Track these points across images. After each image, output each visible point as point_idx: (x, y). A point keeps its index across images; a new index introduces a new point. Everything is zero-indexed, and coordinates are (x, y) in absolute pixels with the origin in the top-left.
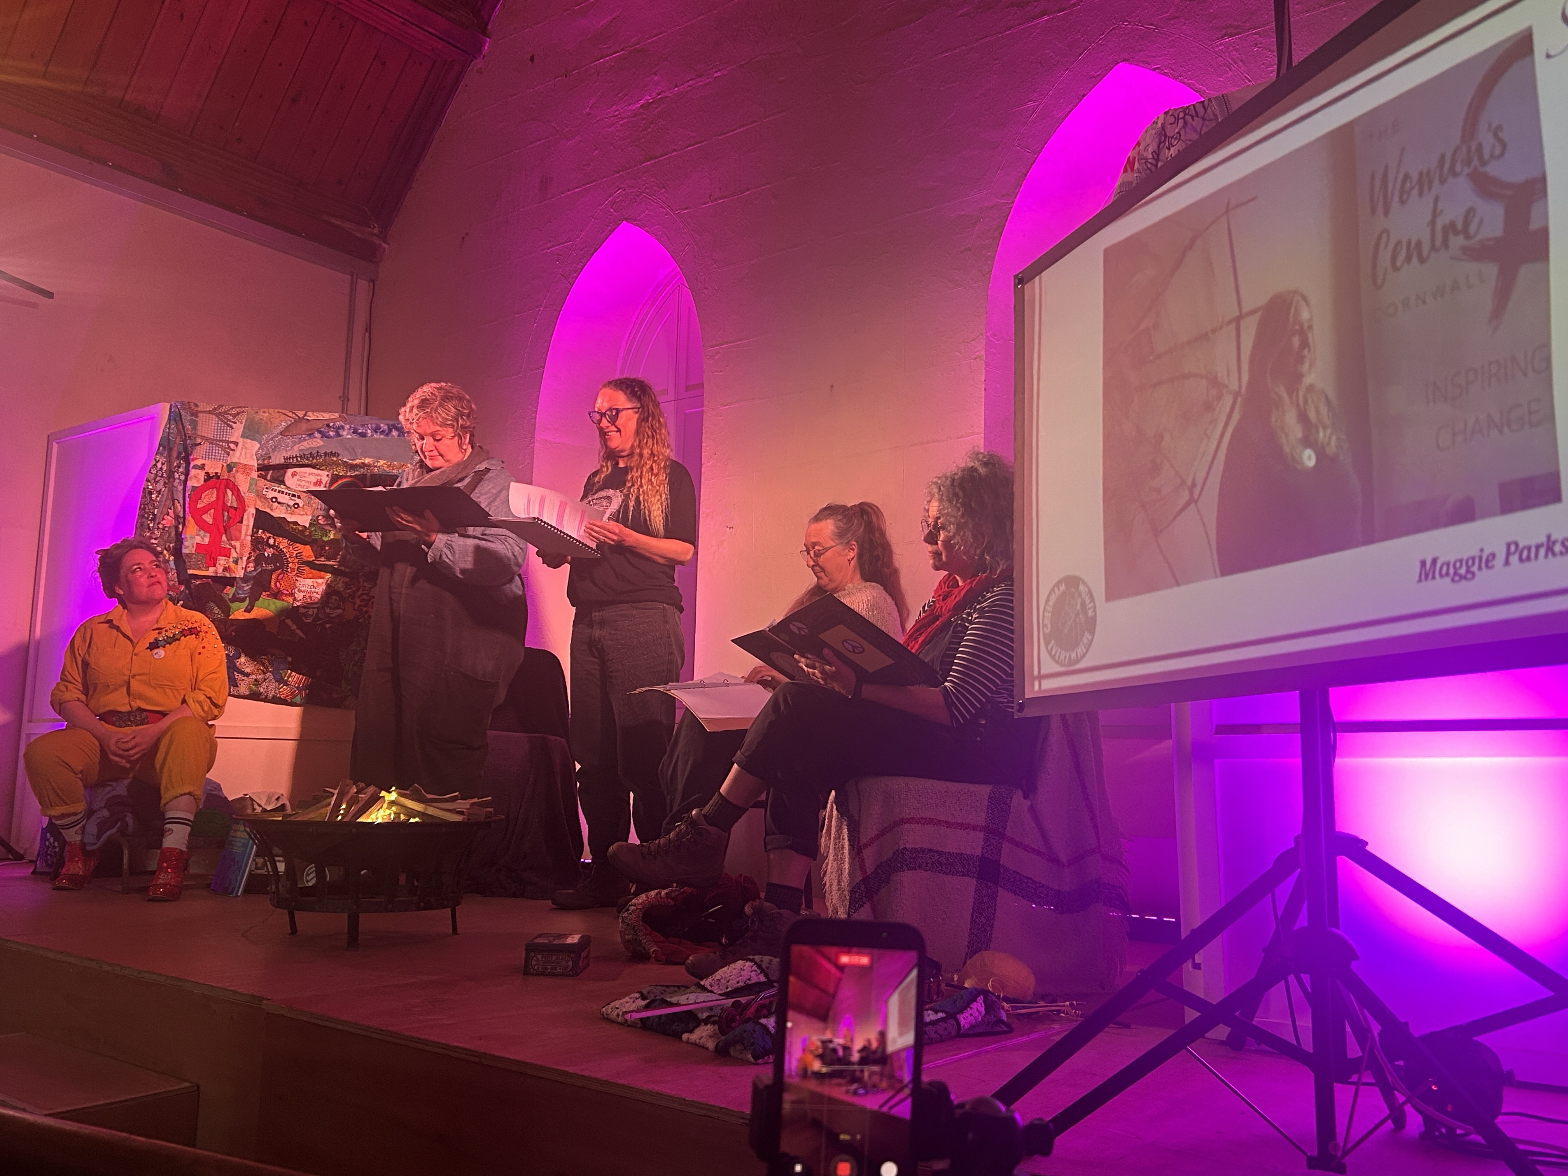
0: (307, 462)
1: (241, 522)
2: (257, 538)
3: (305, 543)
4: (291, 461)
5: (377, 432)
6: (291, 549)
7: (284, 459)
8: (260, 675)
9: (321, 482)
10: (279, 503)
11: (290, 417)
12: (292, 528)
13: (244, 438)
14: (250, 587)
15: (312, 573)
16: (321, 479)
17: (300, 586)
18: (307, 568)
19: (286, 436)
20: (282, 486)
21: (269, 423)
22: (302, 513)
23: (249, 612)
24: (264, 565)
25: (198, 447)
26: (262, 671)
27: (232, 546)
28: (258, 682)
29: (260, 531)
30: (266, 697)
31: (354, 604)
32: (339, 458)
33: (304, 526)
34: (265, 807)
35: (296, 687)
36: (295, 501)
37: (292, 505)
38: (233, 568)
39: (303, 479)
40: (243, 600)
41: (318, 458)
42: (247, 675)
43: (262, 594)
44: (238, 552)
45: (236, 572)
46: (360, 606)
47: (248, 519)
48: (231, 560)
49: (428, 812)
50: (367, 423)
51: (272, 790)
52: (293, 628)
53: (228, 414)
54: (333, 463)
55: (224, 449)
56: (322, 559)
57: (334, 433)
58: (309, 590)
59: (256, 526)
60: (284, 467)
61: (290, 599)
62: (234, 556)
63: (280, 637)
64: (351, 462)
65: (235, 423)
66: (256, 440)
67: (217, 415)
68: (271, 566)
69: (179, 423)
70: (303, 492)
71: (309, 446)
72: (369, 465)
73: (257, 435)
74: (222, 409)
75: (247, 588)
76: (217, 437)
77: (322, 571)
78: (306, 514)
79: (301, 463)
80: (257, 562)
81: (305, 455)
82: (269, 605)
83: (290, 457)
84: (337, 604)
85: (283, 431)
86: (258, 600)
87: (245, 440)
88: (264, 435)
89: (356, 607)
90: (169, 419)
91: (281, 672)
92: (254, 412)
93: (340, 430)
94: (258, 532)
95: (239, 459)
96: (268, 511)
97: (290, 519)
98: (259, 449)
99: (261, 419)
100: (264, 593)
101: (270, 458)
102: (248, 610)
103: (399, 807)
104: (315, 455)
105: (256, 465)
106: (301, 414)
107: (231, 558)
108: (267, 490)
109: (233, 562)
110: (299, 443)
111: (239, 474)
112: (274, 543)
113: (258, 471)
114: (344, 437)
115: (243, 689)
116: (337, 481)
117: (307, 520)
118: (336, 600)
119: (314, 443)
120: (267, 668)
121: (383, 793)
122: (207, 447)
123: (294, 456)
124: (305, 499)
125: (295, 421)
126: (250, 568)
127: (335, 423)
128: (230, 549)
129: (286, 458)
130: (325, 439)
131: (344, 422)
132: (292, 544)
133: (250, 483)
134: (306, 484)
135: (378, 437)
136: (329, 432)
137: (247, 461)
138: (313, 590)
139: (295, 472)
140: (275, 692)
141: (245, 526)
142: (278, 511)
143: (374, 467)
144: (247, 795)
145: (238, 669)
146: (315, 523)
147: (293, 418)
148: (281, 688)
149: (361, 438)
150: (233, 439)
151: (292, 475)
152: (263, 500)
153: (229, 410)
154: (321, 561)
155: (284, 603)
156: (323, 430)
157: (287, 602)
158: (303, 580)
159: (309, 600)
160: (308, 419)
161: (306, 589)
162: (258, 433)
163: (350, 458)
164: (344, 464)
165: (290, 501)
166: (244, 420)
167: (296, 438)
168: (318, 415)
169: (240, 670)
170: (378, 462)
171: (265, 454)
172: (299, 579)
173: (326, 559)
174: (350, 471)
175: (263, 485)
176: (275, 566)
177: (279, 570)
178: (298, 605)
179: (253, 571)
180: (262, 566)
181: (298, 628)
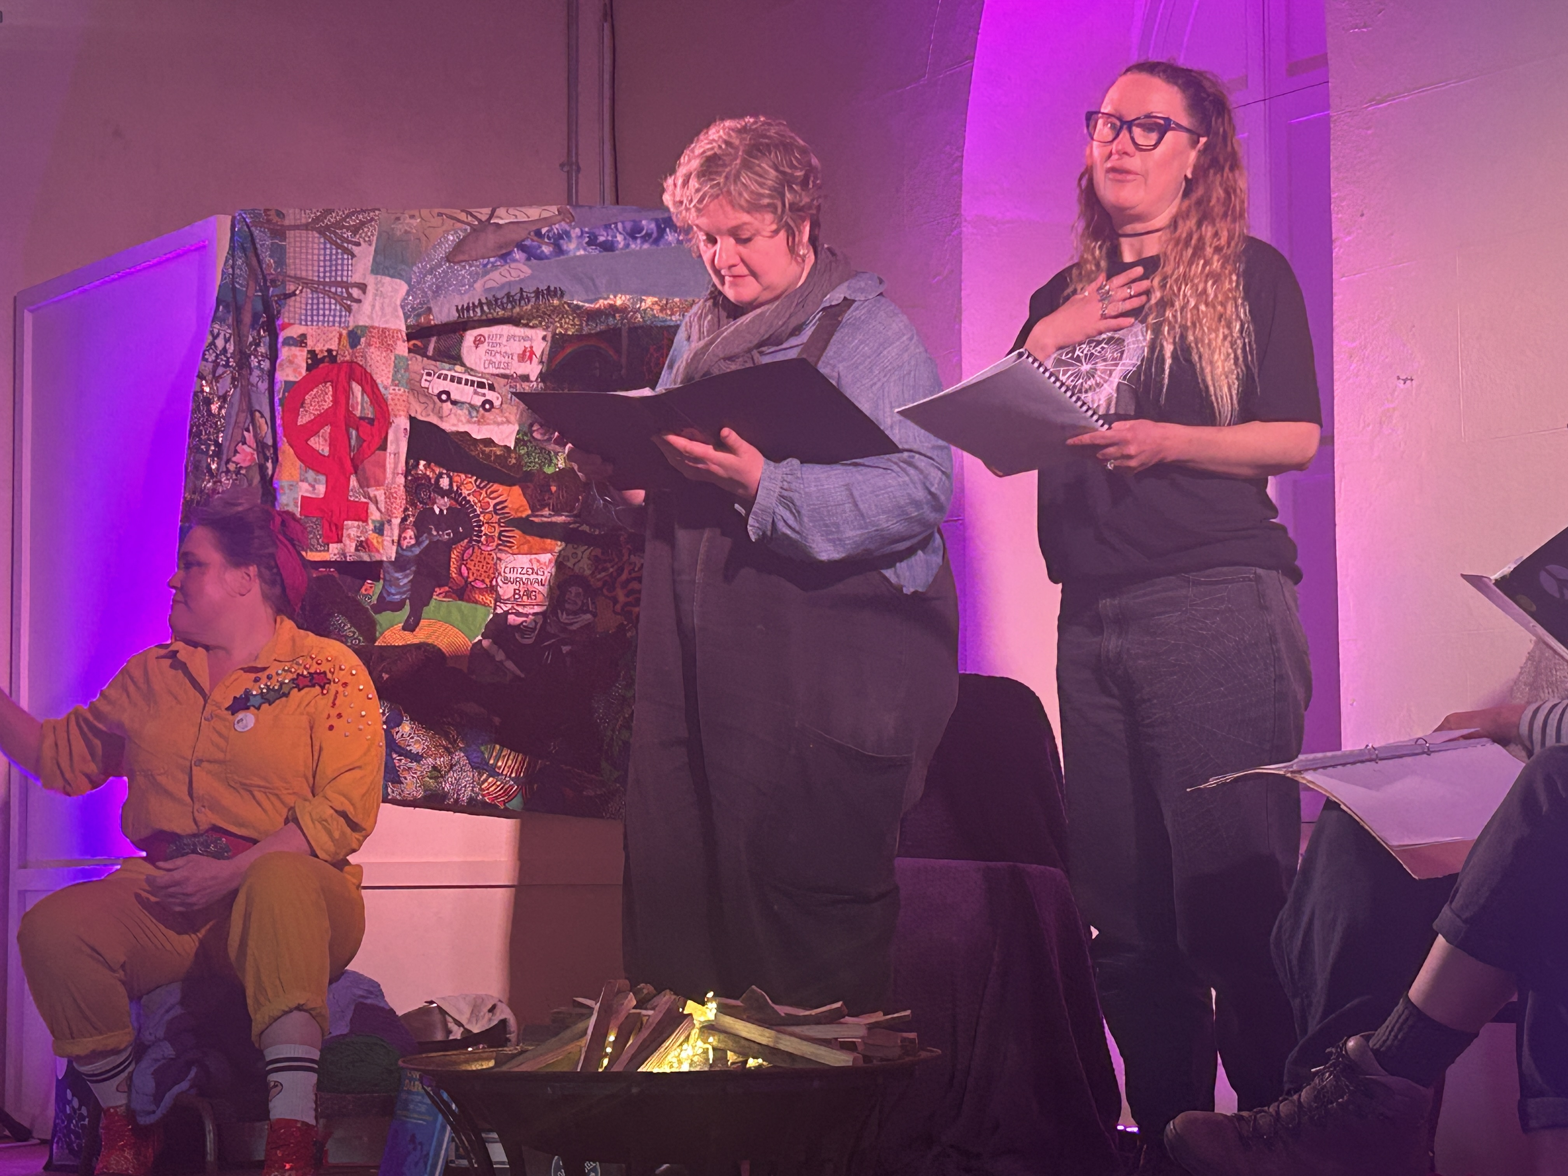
0: (501, 313)
1: (383, 447)
2: (417, 478)
3: (509, 482)
4: (471, 312)
5: (634, 238)
6: (484, 494)
7: (457, 310)
8: (442, 756)
9: (532, 353)
10: (454, 403)
11: (463, 222)
12: (483, 452)
13: (377, 274)
14: (411, 577)
15: (529, 542)
16: (531, 347)
17: (507, 570)
18: (517, 533)
19: (459, 262)
20: (458, 368)
21: (424, 238)
22: (499, 419)
23: (413, 630)
24: (435, 533)
25: (291, 301)
26: (447, 749)
27: (370, 498)
28: (440, 771)
29: (422, 463)
30: (457, 801)
31: (615, 601)
32: (565, 300)
33: (506, 446)
34: (468, 1027)
35: (512, 779)
36: (484, 395)
37: (479, 404)
38: (375, 542)
39: (498, 349)
40: (398, 607)
41: (523, 302)
42: (417, 758)
43: (434, 591)
44: (383, 510)
45: (381, 551)
46: (626, 604)
47: (397, 440)
48: (371, 526)
49: (782, 1047)
50: (614, 221)
51: (482, 992)
52: (497, 659)
53: (344, 227)
54: (553, 311)
55: (339, 299)
56: (546, 512)
57: (551, 249)
58: (524, 577)
59: (413, 454)
60: (458, 328)
61: (489, 599)
62: (373, 518)
63: (474, 677)
64: (587, 305)
65: (358, 244)
66: (401, 277)
67: (321, 232)
68: (448, 534)
69: (251, 254)
70: (497, 375)
71: (504, 280)
72: (623, 310)
73: (403, 267)
74: (331, 219)
75: (406, 581)
76: (324, 277)
77: (547, 538)
78: (508, 422)
79: (490, 316)
80: (420, 527)
81: (496, 300)
82: (450, 612)
83: (468, 307)
84: (580, 603)
85: (450, 253)
86: (427, 604)
87: (379, 277)
88: (414, 264)
89: (618, 607)
90: (232, 248)
91: (483, 748)
92: (393, 217)
93: (561, 241)
94: (418, 464)
95: (371, 317)
96: (434, 420)
97: (478, 433)
98: (408, 294)
99: (406, 232)
100: (437, 589)
101: (429, 310)
102: (410, 626)
103: (722, 1036)
104: (517, 297)
105: (404, 328)
106: (483, 213)
107: (370, 522)
108: (429, 378)
109: (375, 530)
110: (484, 276)
111: (372, 349)
112: (451, 485)
113: (408, 340)
114: (571, 254)
115: (411, 786)
116: (563, 348)
117: (512, 433)
118: (578, 595)
119: (512, 271)
120: (455, 741)
121: (691, 1007)
122: (307, 298)
123: (476, 303)
124: (504, 390)
125: (474, 229)
126: (408, 540)
127: (551, 226)
128: (367, 503)
129: (460, 308)
130: (534, 261)
131: (569, 224)
132: (485, 486)
133: (395, 366)
134: (503, 360)
135: (638, 248)
136: (541, 247)
137: (386, 322)
138: (532, 577)
139: (481, 335)
140: (472, 790)
141: (392, 456)
142: (453, 419)
143: (635, 313)
144: (432, 1002)
145: (400, 747)
146: (526, 438)
147: (468, 224)
148: (484, 782)
149: (605, 253)
150: (357, 278)
151: (474, 342)
152: (423, 399)
153: (344, 219)
154: (542, 516)
155: (479, 607)
156: (528, 243)
157: (484, 605)
158: (511, 557)
159: (525, 598)
160: (497, 224)
161: (519, 575)
162: (403, 262)
163: (585, 297)
164: (574, 311)
165: (475, 396)
166: (375, 238)
167: (478, 266)
168: (517, 213)
169: (403, 749)
170: (642, 301)
171: (420, 303)
172: (502, 556)
173: (553, 511)
174: (587, 325)
175: (420, 368)
176: (456, 532)
177: (463, 540)
178: (505, 609)
179: (413, 546)
180: (430, 534)
181: (508, 657)
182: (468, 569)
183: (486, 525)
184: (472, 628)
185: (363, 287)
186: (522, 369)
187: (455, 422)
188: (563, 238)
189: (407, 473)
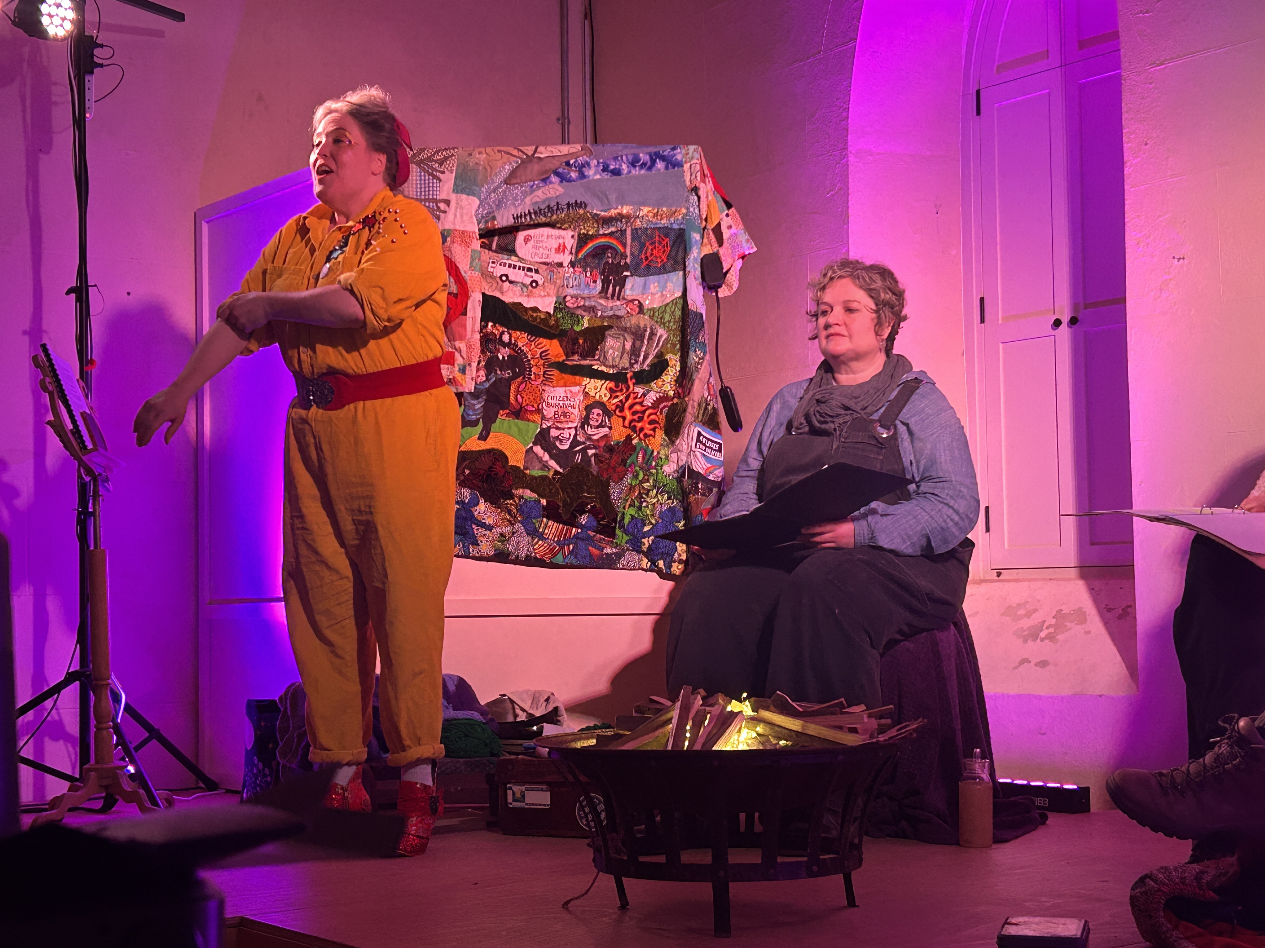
0: (544, 219)
1: (465, 314)
2: (487, 334)
3: (550, 337)
4: (523, 219)
5: (635, 166)
6: (533, 346)
7: (514, 218)
8: (506, 526)
9: (565, 247)
10: (511, 282)
11: (515, 156)
12: (532, 316)
13: (457, 193)
15: (563, 378)
16: (564, 243)
17: (549, 398)
18: (556, 372)
19: (514, 184)
20: (513, 258)
21: (488, 168)
22: (542, 294)
23: (485, 440)
24: (499, 372)
26: (509, 521)
27: (456, 349)
28: (505, 537)
29: (490, 324)
30: (517, 557)
31: (624, 418)
32: (587, 210)
33: (547, 313)
34: (531, 712)
35: (556, 542)
36: (532, 277)
37: (529, 283)
38: (460, 380)
39: (541, 244)
40: (474, 424)
41: (559, 212)
42: (489, 528)
44: (465, 356)
45: (464, 385)
46: (633, 421)
47: (474, 308)
48: (457, 369)
49: (807, 732)
50: (620, 153)
53: (433, 160)
54: (579, 218)
56: (576, 357)
57: (577, 174)
58: (561, 403)
59: (485, 318)
60: (513, 230)
61: (537, 418)
62: (458, 362)
64: (603, 213)
65: (443, 172)
66: (473, 194)
67: (418, 164)
68: (509, 374)
70: (541, 263)
71: (545, 197)
72: (628, 217)
73: (474, 187)
74: (423, 156)
75: (479, 406)
76: (421, 195)
77: (577, 375)
78: (549, 295)
79: (536, 222)
80: (490, 369)
81: (540, 210)
82: (510, 427)
83: (521, 216)
85: (507, 178)
86: (494, 422)
87: (459, 195)
88: (483, 186)
89: (627, 422)
91: (534, 521)
92: (467, 154)
93: (584, 169)
94: (487, 325)
95: (454, 223)
96: (497, 294)
97: (528, 303)
98: (479, 207)
99: (477, 164)
100: (501, 412)
101: (494, 218)
102: (483, 437)
103: (765, 725)
104: (555, 208)
105: (477, 231)
106: (530, 150)
107: (456, 365)
108: (494, 265)
109: (460, 371)
110: (531, 194)
111: (455, 245)
112: (510, 339)
113: (480, 238)
114: (591, 178)
115: (485, 548)
116: (586, 244)
117: (550, 304)
119: (551, 190)
120: (515, 516)
121: (734, 705)
124: (546, 273)
125: (523, 162)
126: (481, 377)
127: (576, 159)
128: (453, 353)
129: (515, 216)
130: (565, 183)
131: (589, 157)
132: (534, 340)
133: (471, 257)
134: (545, 252)
135: (637, 173)
136: (569, 173)
137: (465, 226)
138: (566, 403)
139: (529, 235)
140: (528, 550)
141: (471, 319)
142: (510, 294)
143: (635, 218)
144: (504, 695)
145: (477, 520)
146: (561, 306)
147: (519, 157)
148: (535, 545)
149: (615, 177)
150: (443, 196)
151: (524, 240)
152: (489, 280)
153: (433, 155)
154: (573, 360)
155: (531, 424)
156: (560, 170)
157: (534, 421)
158: (552, 389)
159: (562, 417)
160: (539, 158)
161: (558, 402)
162: (475, 184)
163: (601, 208)
164: (593, 217)
165: (526, 278)
166: (455, 168)
167: (526, 187)
168: (552, 149)
169: (480, 521)
170: (640, 210)
171: (487, 213)
172: (546, 388)
173: (581, 356)
174: (603, 227)
175: (488, 257)
176: (514, 372)
177: (519, 377)
178: (549, 425)
179: (484, 381)
180: (496, 373)
181: (552, 457)
182: (523, 398)
183: (535, 367)
184: (526, 438)
185: (447, 202)
186: (558, 258)
187: (512, 295)
188: (585, 167)
189: (481, 331)
